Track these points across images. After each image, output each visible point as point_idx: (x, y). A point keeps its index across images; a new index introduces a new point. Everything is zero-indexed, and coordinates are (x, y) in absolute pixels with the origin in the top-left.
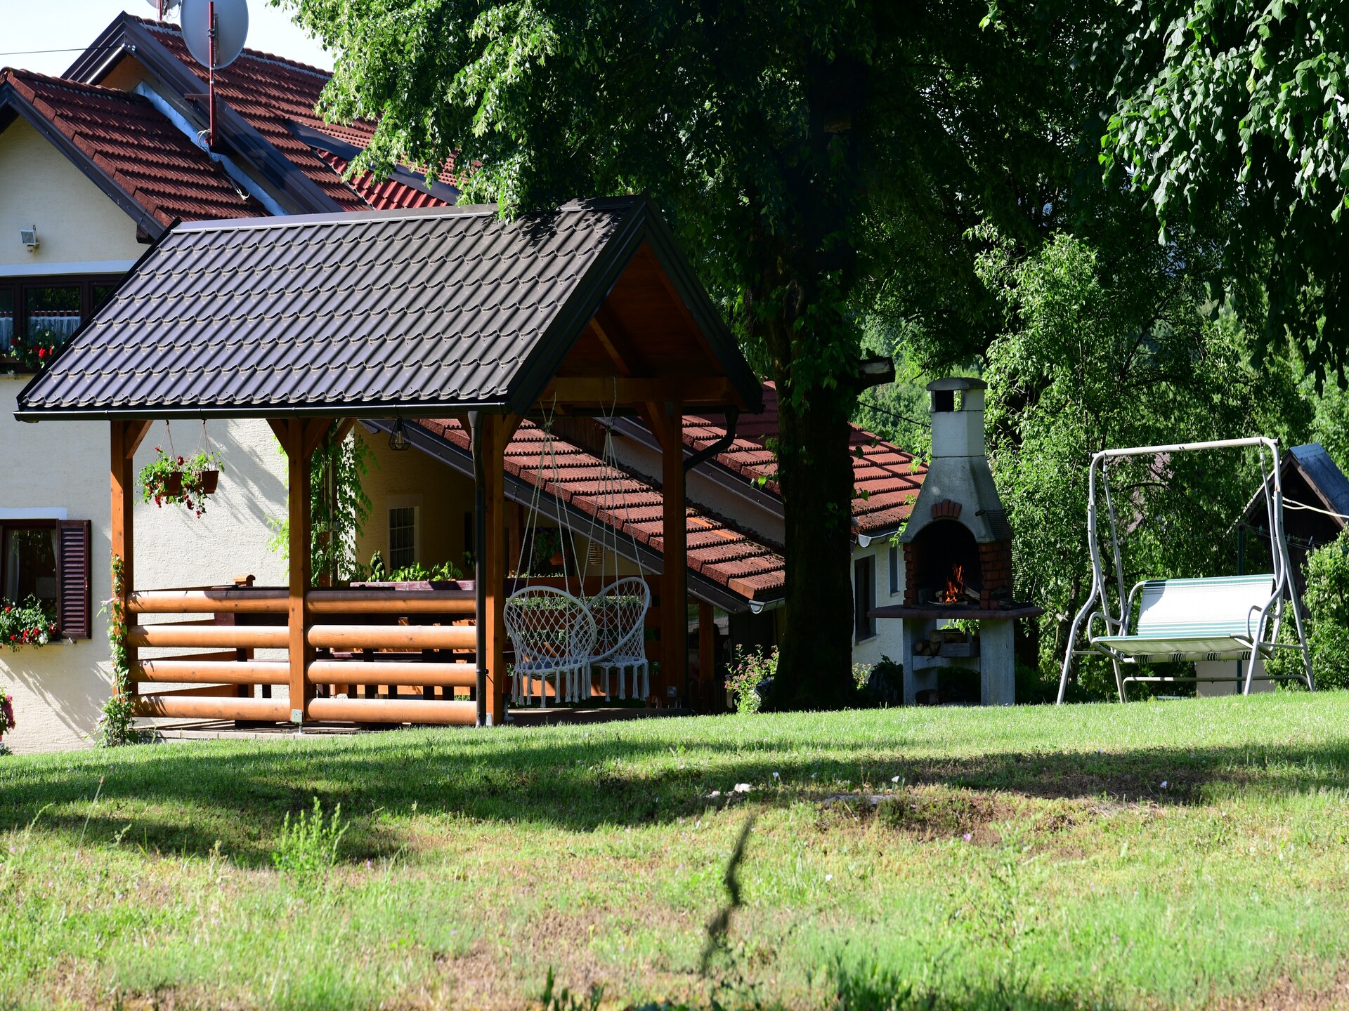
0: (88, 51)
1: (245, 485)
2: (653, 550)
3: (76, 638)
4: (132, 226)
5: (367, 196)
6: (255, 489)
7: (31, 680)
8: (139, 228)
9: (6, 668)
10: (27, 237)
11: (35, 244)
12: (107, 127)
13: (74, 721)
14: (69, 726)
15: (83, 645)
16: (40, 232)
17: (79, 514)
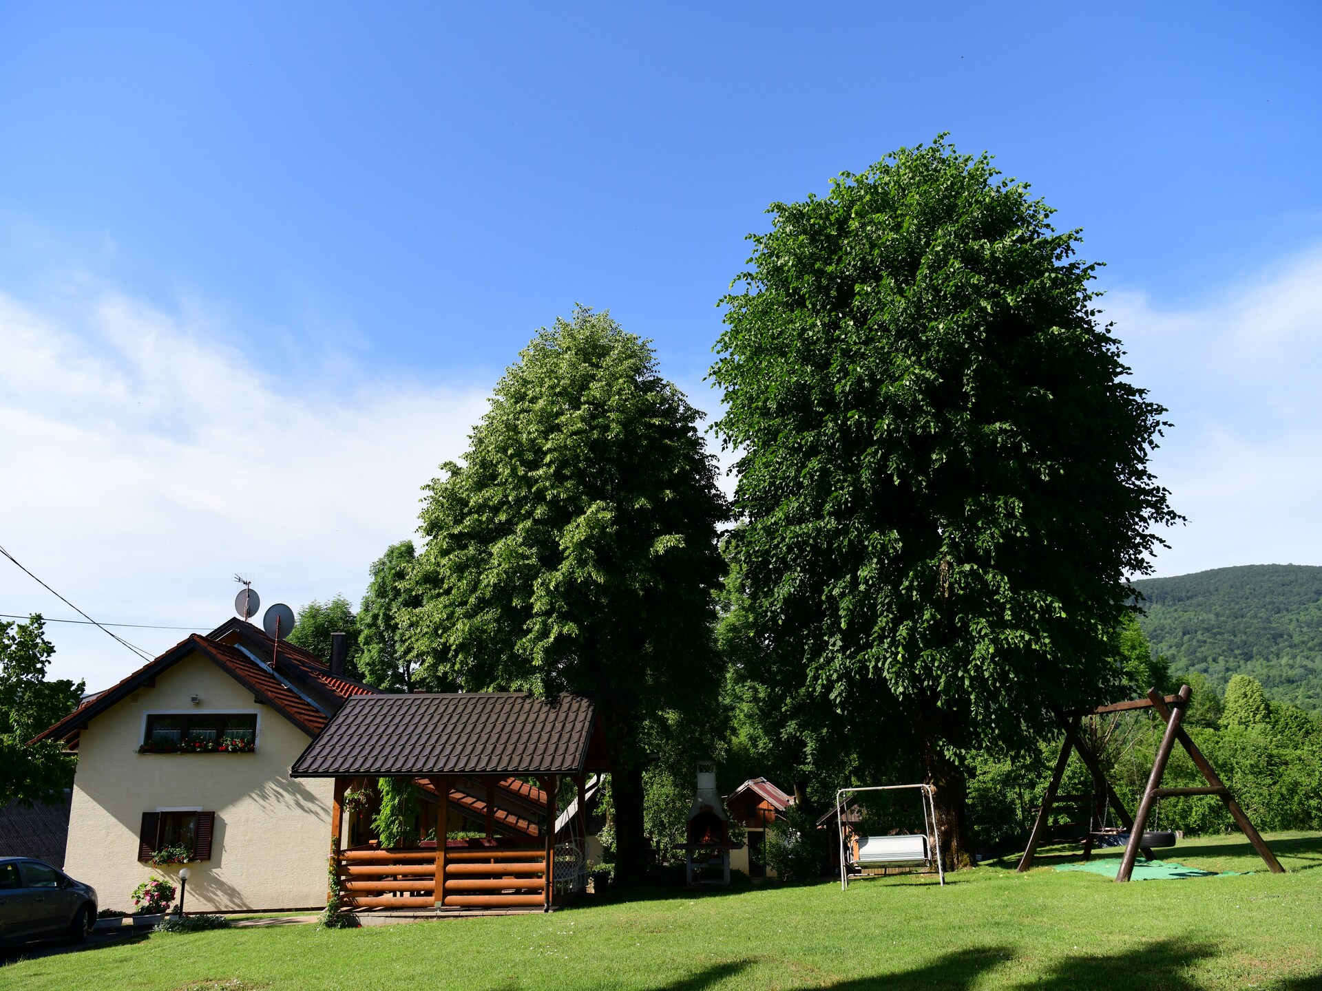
0: (216, 630)
1: (294, 795)
2: (482, 815)
3: (202, 860)
4: (253, 697)
5: (337, 689)
6: (299, 796)
7: (175, 878)
8: (256, 697)
9: (162, 873)
10: (194, 699)
11: (196, 702)
12: (238, 660)
13: (197, 894)
14: (194, 896)
15: (206, 864)
16: (199, 697)
17: (208, 809)
